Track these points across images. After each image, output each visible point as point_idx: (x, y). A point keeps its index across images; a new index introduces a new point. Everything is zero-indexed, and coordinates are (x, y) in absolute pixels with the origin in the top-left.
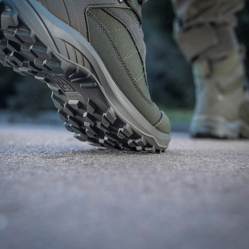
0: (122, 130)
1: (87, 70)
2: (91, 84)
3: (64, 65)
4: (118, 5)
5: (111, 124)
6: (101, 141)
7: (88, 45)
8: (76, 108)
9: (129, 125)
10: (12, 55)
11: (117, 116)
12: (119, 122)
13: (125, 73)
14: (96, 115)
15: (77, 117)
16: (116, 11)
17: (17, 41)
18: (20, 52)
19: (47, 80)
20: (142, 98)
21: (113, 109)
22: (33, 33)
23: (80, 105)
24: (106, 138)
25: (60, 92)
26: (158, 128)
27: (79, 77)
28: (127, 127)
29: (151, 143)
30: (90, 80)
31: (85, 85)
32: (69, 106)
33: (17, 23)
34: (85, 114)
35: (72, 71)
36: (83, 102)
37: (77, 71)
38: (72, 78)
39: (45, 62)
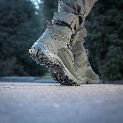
0: (68, 79)
1: (59, 64)
2: (60, 68)
3: (53, 63)
4: (66, 48)
5: (65, 78)
6: (63, 83)
7: (59, 58)
8: (56, 74)
9: (70, 78)
10: (40, 61)
11: (66, 75)
12: (67, 77)
13: (68, 65)
14: (61, 76)
15: (56, 76)
16: (65, 49)
17: (42, 58)
18: (42, 61)
19: (49, 67)
20: (73, 71)
21: (66, 74)
22: (46, 56)
23: (57, 73)
24: (64, 82)
25: (52, 70)
26: (77, 79)
27: (57, 66)
28: (69, 78)
29: (75, 83)
30: (60, 66)
31: (58, 68)
32: (54, 73)
33: (42, 54)
34: (58, 75)
35: (55, 64)
36: (58, 72)
37: (56, 65)
38: (55, 66)
39: (49, 63)
